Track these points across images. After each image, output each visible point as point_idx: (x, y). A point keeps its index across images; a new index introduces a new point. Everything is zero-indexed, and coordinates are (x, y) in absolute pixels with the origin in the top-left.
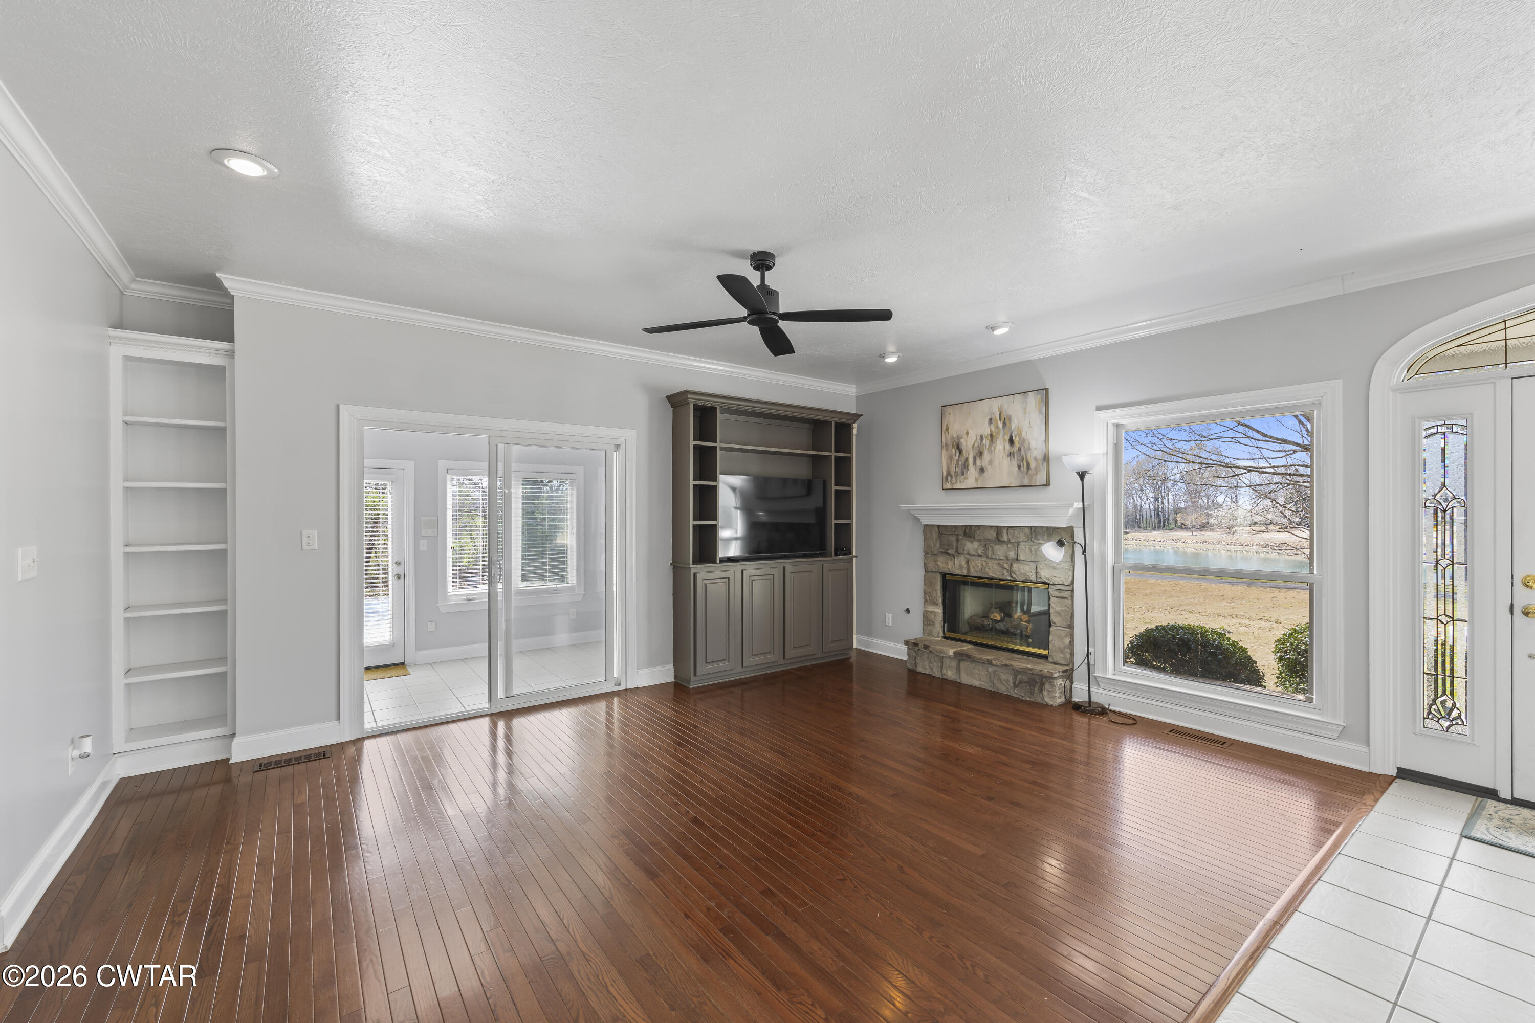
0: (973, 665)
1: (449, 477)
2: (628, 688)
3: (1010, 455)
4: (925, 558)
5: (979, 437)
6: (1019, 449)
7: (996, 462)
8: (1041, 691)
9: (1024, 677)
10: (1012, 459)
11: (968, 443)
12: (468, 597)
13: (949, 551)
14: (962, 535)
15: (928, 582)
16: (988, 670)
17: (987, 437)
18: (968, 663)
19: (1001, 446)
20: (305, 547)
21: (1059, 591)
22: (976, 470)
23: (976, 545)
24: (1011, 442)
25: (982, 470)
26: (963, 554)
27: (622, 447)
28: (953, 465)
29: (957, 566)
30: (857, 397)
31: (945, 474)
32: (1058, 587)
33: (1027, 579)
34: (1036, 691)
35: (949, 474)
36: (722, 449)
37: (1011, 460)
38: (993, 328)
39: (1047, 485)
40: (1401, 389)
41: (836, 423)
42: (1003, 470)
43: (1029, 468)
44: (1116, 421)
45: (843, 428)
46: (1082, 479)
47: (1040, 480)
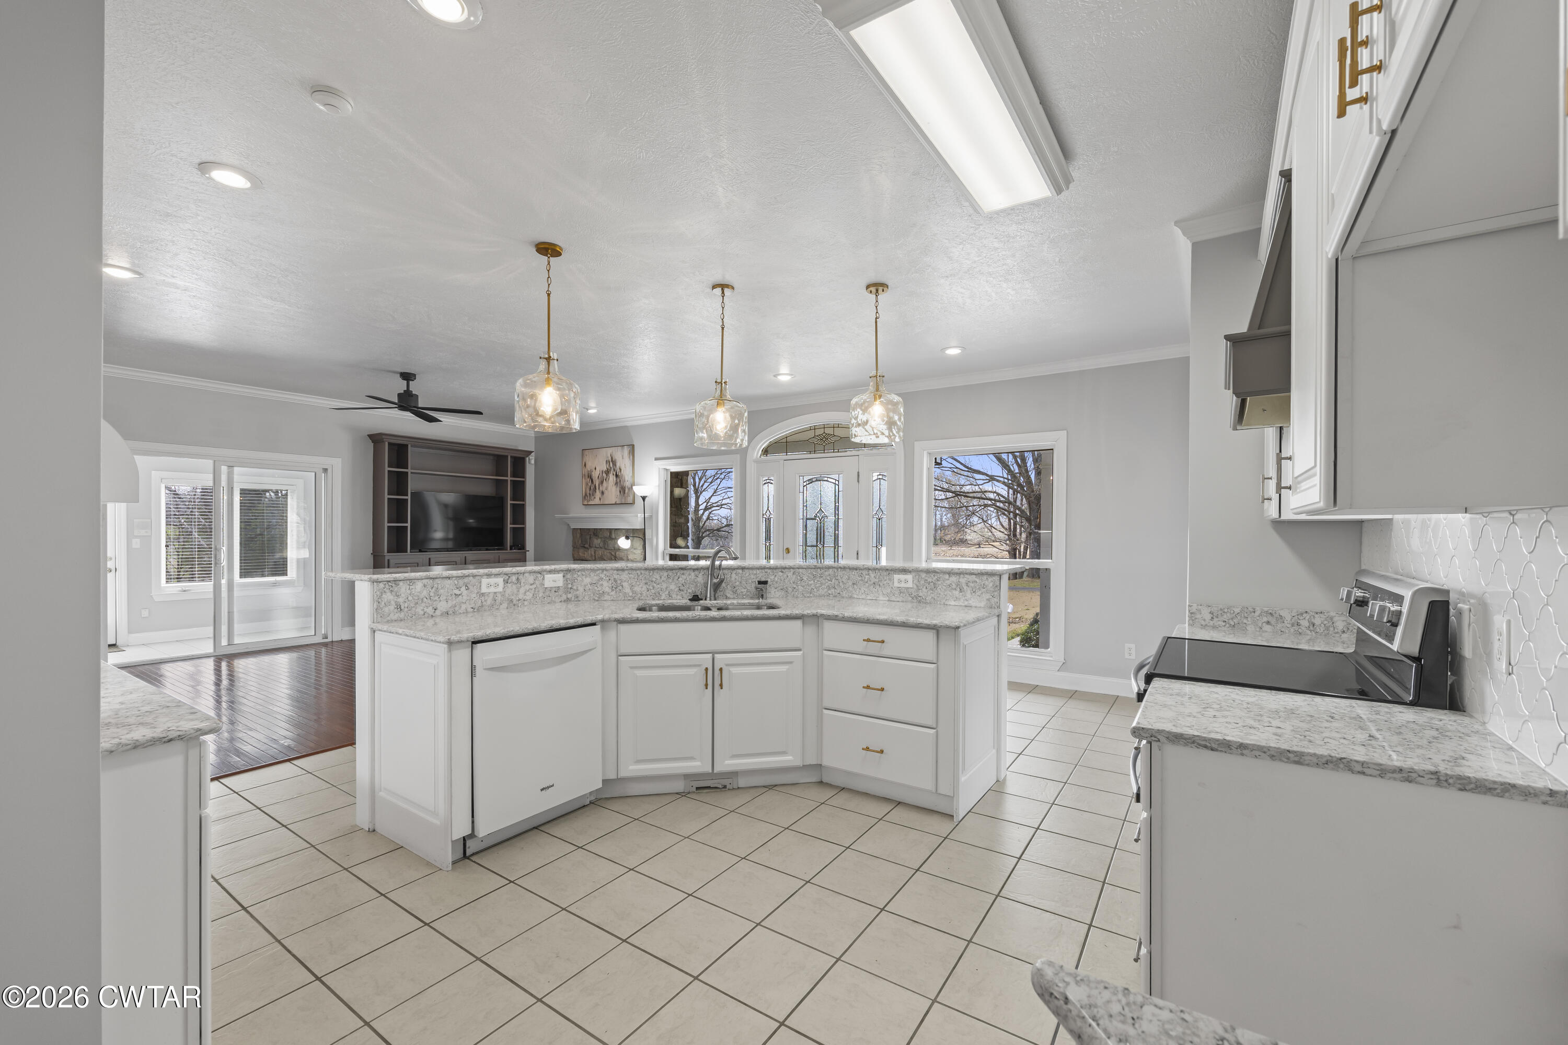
2: (334, 640)
3: (616, 483)
5: (601, 472)
6: (620, 481)
7: (609, 488)
11: (595, 475)
12: (184, 588)
13: (586, 546)
17: (605, 472)
19: (612, 478)
22: (599, 493)
23: (599, 541)
25: (603, 493)
26: (593, 547)
27: (329, 471)
28: (588, 489)
30: (536, 438)
31: (584, 495)
35: (586, 495)
36: (412, 473)
37: (616, 487)
38: (587, 409)
39: (633, 503)
40: (756, 461)
41: (511, 457)
42: (612, 494)
43: (624, 493)
44: (664, 467)
45: (519, 461)
46: (644, 500)
47: (630, 500)
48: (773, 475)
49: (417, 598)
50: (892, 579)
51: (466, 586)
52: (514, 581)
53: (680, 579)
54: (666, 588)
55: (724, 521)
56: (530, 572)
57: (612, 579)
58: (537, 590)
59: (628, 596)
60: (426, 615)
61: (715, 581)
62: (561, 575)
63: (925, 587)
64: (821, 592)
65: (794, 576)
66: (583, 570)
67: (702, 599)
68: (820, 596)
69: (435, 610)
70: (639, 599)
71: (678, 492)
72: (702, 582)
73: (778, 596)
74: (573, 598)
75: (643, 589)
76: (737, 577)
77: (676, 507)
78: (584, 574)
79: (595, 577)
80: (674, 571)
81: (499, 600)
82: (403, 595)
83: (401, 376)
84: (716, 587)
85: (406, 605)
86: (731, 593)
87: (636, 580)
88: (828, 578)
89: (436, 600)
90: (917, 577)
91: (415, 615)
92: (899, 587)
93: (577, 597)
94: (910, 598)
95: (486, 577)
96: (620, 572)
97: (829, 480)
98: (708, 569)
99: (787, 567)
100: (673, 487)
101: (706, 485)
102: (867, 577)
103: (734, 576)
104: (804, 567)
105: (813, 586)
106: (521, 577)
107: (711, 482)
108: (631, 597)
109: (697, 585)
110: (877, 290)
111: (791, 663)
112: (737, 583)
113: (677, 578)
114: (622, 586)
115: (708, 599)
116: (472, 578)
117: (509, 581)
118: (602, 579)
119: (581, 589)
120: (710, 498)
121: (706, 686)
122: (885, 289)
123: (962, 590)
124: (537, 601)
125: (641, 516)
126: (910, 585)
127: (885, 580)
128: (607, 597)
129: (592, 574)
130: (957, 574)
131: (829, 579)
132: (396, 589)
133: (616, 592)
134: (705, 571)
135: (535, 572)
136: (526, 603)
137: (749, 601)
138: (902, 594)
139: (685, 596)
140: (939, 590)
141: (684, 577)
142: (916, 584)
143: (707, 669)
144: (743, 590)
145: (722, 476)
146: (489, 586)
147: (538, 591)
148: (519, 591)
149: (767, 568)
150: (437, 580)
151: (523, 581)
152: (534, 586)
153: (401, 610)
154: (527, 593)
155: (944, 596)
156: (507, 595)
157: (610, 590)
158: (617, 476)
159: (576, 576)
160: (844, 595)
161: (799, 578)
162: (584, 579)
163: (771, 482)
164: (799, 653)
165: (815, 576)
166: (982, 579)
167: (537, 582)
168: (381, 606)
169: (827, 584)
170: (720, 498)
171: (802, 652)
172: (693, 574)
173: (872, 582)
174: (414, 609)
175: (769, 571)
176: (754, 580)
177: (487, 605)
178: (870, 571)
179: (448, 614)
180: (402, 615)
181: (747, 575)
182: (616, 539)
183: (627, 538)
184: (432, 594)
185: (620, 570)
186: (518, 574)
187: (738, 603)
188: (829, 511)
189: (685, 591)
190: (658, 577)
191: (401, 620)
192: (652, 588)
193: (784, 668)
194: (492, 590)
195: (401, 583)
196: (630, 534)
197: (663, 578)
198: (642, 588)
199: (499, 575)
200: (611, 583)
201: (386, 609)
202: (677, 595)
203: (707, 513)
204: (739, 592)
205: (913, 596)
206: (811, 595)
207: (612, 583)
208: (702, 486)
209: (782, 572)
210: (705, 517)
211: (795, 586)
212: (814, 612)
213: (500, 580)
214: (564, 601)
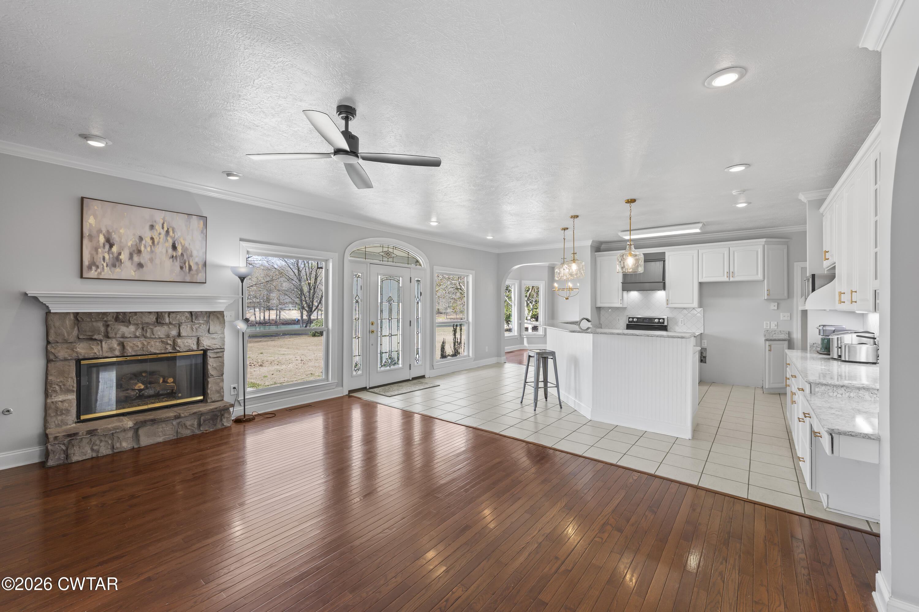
0: (155, 426)
4: (50, 347)
5: (137, 237)
6: (182, 254)
7: (157, 261)
8: (221, 420)
9: (207, 417)
10: (175, 261)
14: (113, 320)
16: (172, 424)
18: (149, 427)
19: (164, 249)
21: (216, 353)
22: (132, 265)
24: (174, 247)
25: (140, 265)
26: (115, 338)
29: (105, 349)
32: (215, 351)
33: (190, 349)
34: (218, 422)
37: (173, 261)
39: (205, 282)
40: (350, 261)
43: (190, 269)
47: (200, 279)
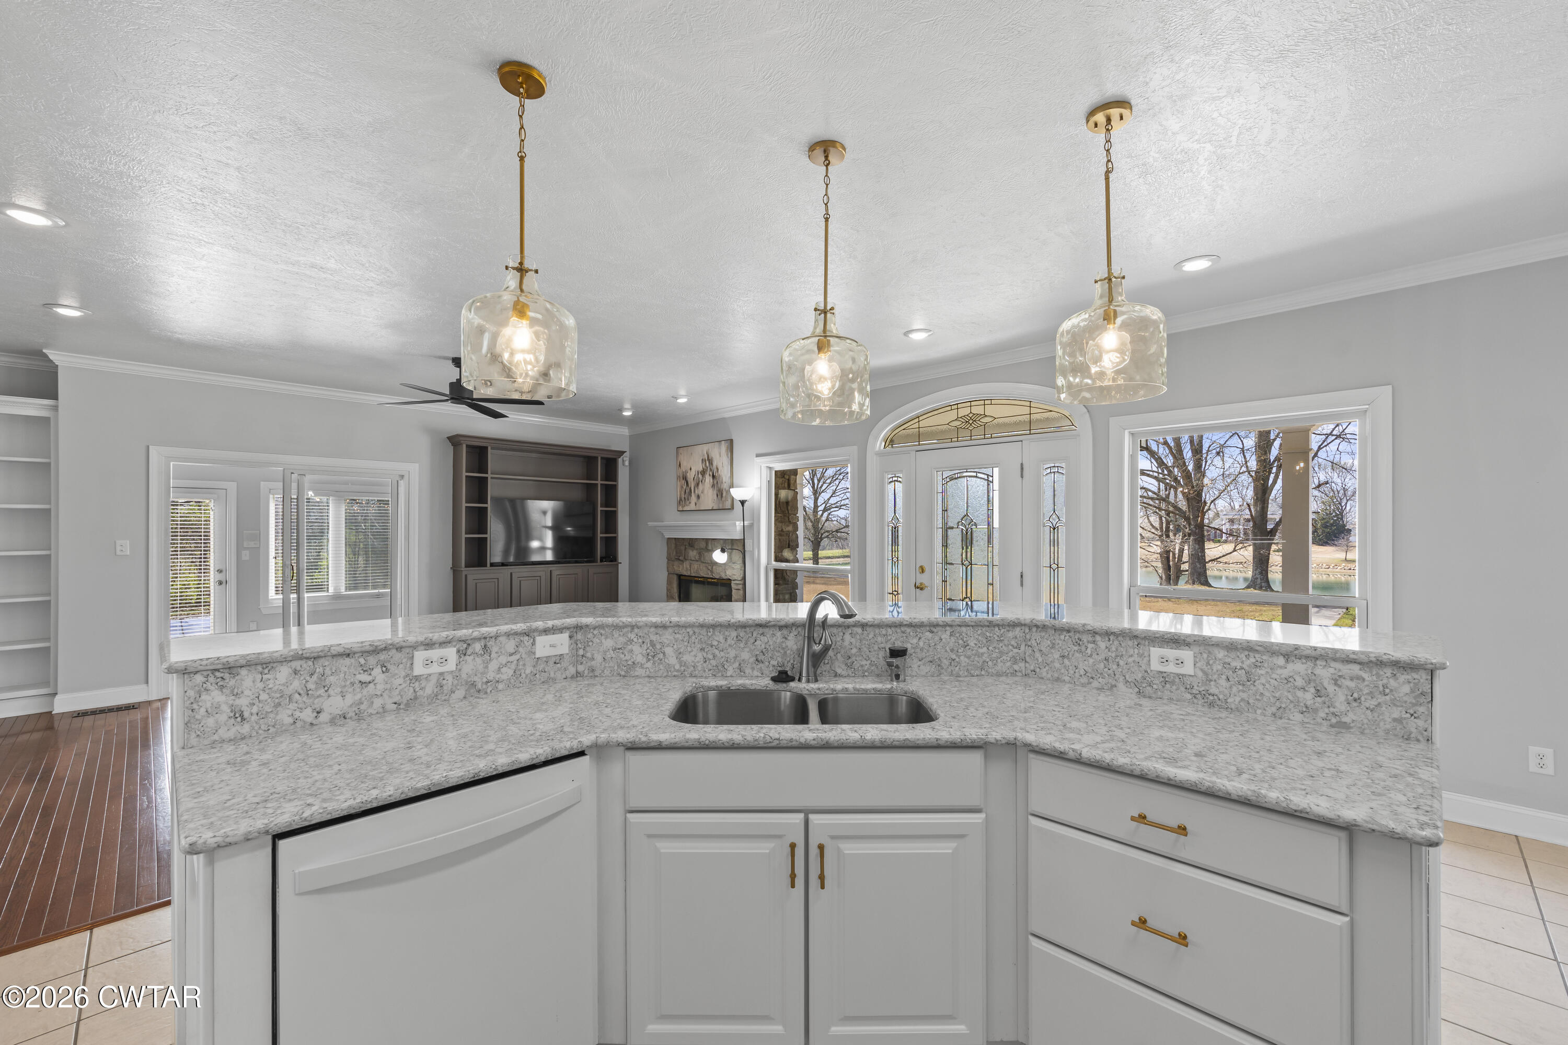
1: (271, 496)
3: (713, 486)
4: (668, 563)
5: (697, 472)
6: (717, 483)
7: (706, 492)
10: (714, 489)
11: (691, 476)
13: (681, 558)
14: (688, 545)
15: (669, 582)
17: (701, 473)
19: (708, 479)
20: (118, 553)
21: (736, 585)
22: (695, 497)
25: (698, 497)
26: (688, 560)
27: (406, 477)
28: (683, 493)
29: (685, 569)
30: (630, 436)
31: (679, 499)
32: (736, 582)
33: (720, 577)
35: (681, 499)
38: (676, 398)
39: (732, 508)
40: (879, 454)
41: (602, 458)
42: (708, 497)
43: (722, 497)
44: (768, 465)
45: (610, 462)
46: (743, 506)
47: (728, 505)
48: (901, 471)
49: (278, 695)
50: (1146, 654)
51: (383, 666)
52: (477, 650)
53: (758, 643)
54: (736, 657)
55: (843, 522)
56: (508, 635)
57: (648, 641)
58: (521, 663)
59: (673, 670)
60: (299, 724)
61: (817, 648)
62: (565, 636)
63: (1224, 677)
64: (1000, 667)
65: (953, 639)
66: (602, 626)
67: (793, 679)
68: (999, 675)
69: (318, 713)
70: (691, 676)
71: (783, 494)
72: (795, 647)
73: (923, 673)
74: (586, 672)
75: (697, 659)
76: (853, 640)
77: (783, 512)
78: (603, 632)
79: (621, 638)
80: (748, 629)
81: (450, 683)
82: (247, 692)
83: (453, 362)
84: (817, 659)
85: (255, 709)
86: (844, 667)
87: (686, 644)
88: (1013, 643)
89: (320, 696)
90: (1205, 656)
91: (274, 726)
92: (1162, 672)
93: (593, 671)
94: (1189, 696)
95: (423, 648)
96: (660, 631)
97: (979, 475)
98: (804, 625)
99: (941, 623)
100: (777, 488)
101: (825, 486)
102: (1090, 646)
103: (847, 637)
104: (970, 623)
105: (985, 657)
106: (491, 643)
107: (830, 483)
108: (678, 671)
109: (785, 652)
110: (1109, 120)
111: (962, 836)
112: (854, 651)
113: (753, 641)
114: (664, 653)
115: (804, 679)
116: (394, 651)
117: (469, 652)
118: (631, 641)
119: (599, 658)
120: (829, 499)
121: (793, 876)
122: (1125, 112)
123: (1323, 692)
124: (522, 680)
125: (739, 524)
126: (1188, 669)
127: (1132, 656)
128: (639, 671)
129: (616, 634)
130: (1307, 657)
131: (1015, 645)
132: (232, 682)
133: (654, 663)
134: (800, 629)
135: (516, 634)
136: (501, 686)
137: (874, 686)
138: (1168, 686)
139: (766, 672)
140: (1261, 687)
141: (765, 639)
142: (1202, 670)
143: (793, 846)
144: (864, 662)
145: (841, 477)
146: (428, 663)
147: (524, 665)
148: (487, 667)
149: (906, 625)
150: (321, 661)
151: (495, 649)
152: (517, 657)
153: (243, 719)
154: (504, 670)
155: (1272, 700)
156: (464, 676)
157: (645, 660)
158: (714, 477)
159: (590, 636)
160: (1044, 674)
161: (961, 642)
162: (603, 641)
163: (899, 479)
164: (978, 818)
165: (988, 640)
166: (1378, 675)
167: (521, 649)
168: (198, 717)
169: (1010, 654)
170: (838, 499)
171: (983, 815)
172: (779, 634)
173: (1102, 656)
174: (272, 715)
175: (908, 630)
176: (882, 645)
177: (425, 695)
178: (1097, 636)
179: (345, 718)
180: (246, 729)
181: (871, 636)
182: (713, 551)
183: (723, 551)
184: (311, 686)
185: (660, 627)
186: (485, 638)
187: (855, 689)
188: (979, 516)
189: (767, 663)
190: (721, 638)
191: (243, 739)
192: (711, 657)
193: (946, 848)
194: (435, 669)
195: (244, 672)
196: (728, 545)
197: (730, 641)
198: (695, 656)
199: (450, 642)
200: (645, 648)
201: (210, 722)
202: (753, 669)
203: (826, 514)
204: (856, 665)
205: (1194, 691)
206: (983, 673)
207: (648, 649)
208: (821, 487)
209: (932, 632)
210: (824, 518)
211: (954, 657)
212: (1010, 735)
213: (451, 653)
214: (572, 677)
